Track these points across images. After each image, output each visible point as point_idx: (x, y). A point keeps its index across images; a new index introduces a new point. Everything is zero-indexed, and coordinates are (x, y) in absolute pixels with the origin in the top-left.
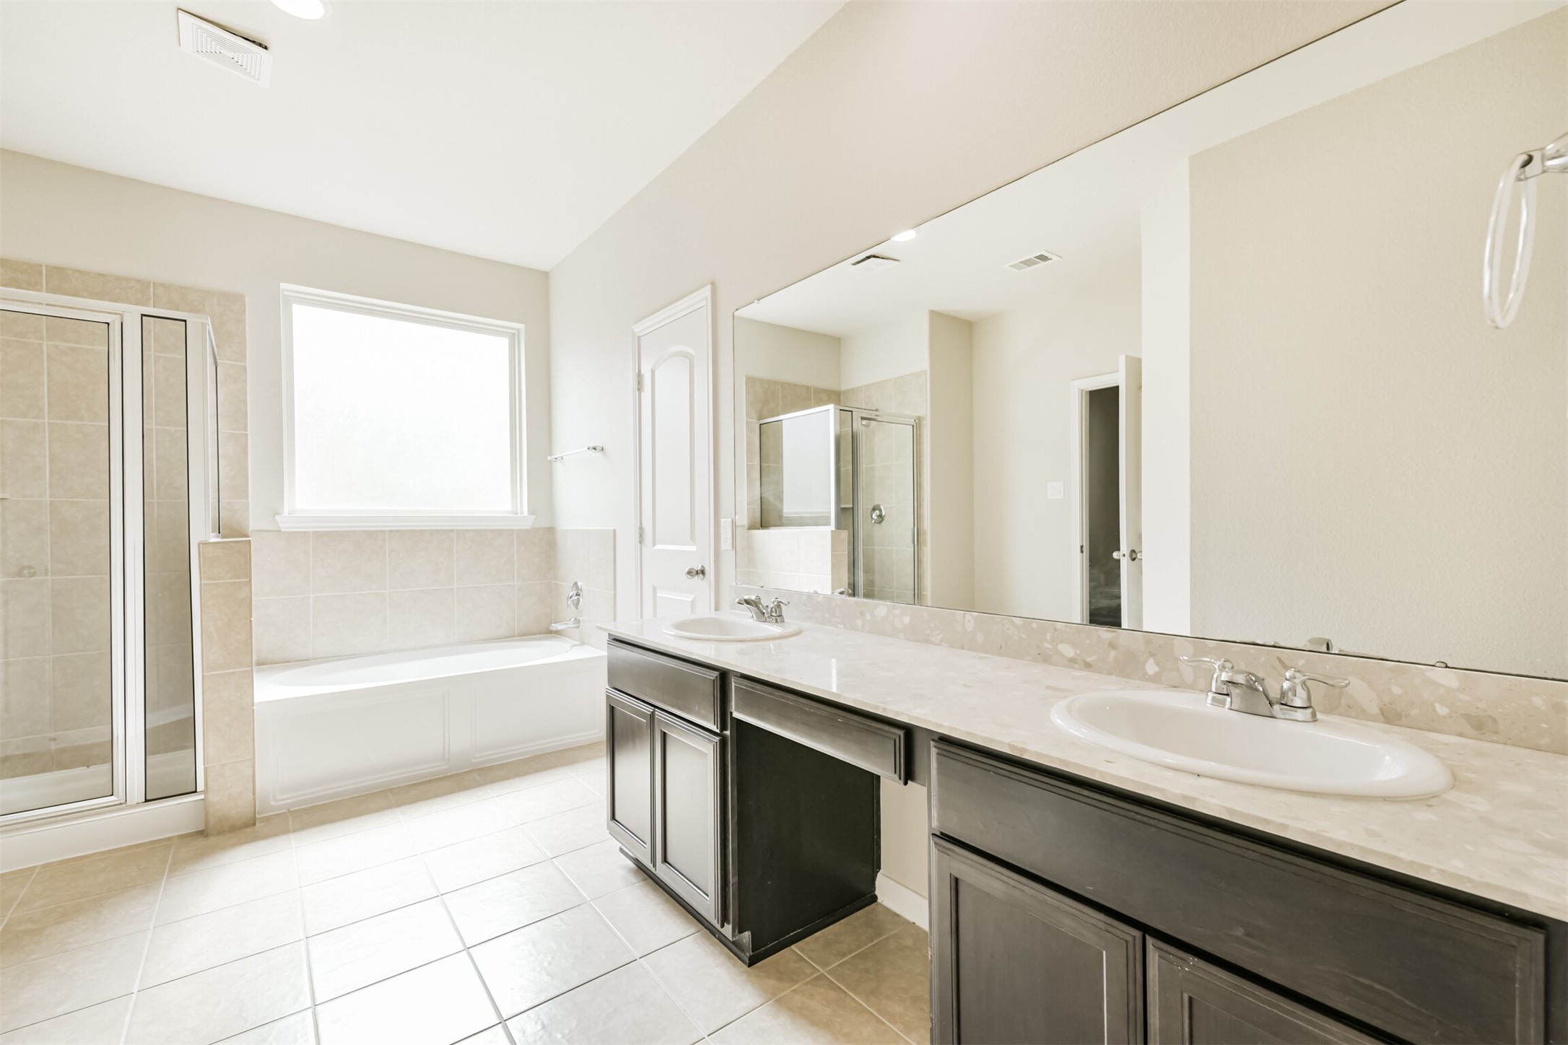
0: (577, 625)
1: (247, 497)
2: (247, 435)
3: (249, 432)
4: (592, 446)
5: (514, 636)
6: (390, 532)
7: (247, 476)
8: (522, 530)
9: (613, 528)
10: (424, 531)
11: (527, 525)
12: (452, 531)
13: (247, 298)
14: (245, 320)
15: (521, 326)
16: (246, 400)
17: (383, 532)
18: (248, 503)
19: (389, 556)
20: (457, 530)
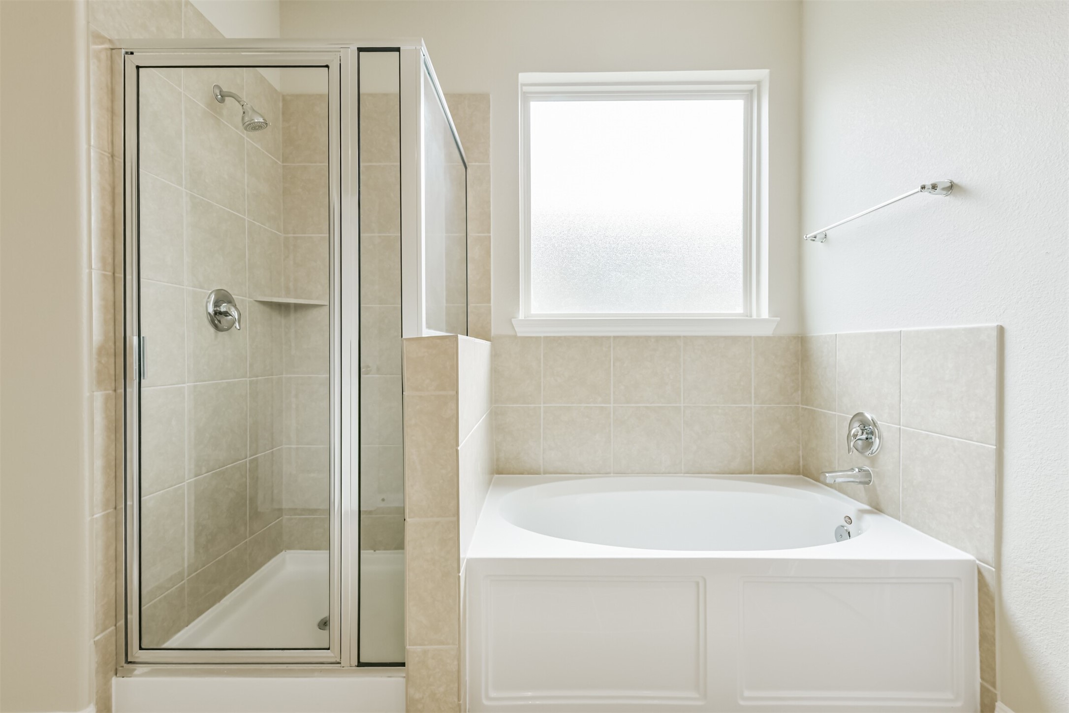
0: (867, 480)
1: (489, 301)
2: (490, 237)
3: (491, 234)
4: (928, 183)
5: (750, 472)
6: (615, 337)
7: (490, 279)
8: (761, 338)
9: (995, 324)
10: (650, 337)
11: (768, 331)
12: (679, 337)
13: (491, 96)
14: (490, 117)
15: (762, 74)
16: (490, 202)
17: (608, 338)
18: (490, 307)
19: (614, 366)
20: (684, 337)
